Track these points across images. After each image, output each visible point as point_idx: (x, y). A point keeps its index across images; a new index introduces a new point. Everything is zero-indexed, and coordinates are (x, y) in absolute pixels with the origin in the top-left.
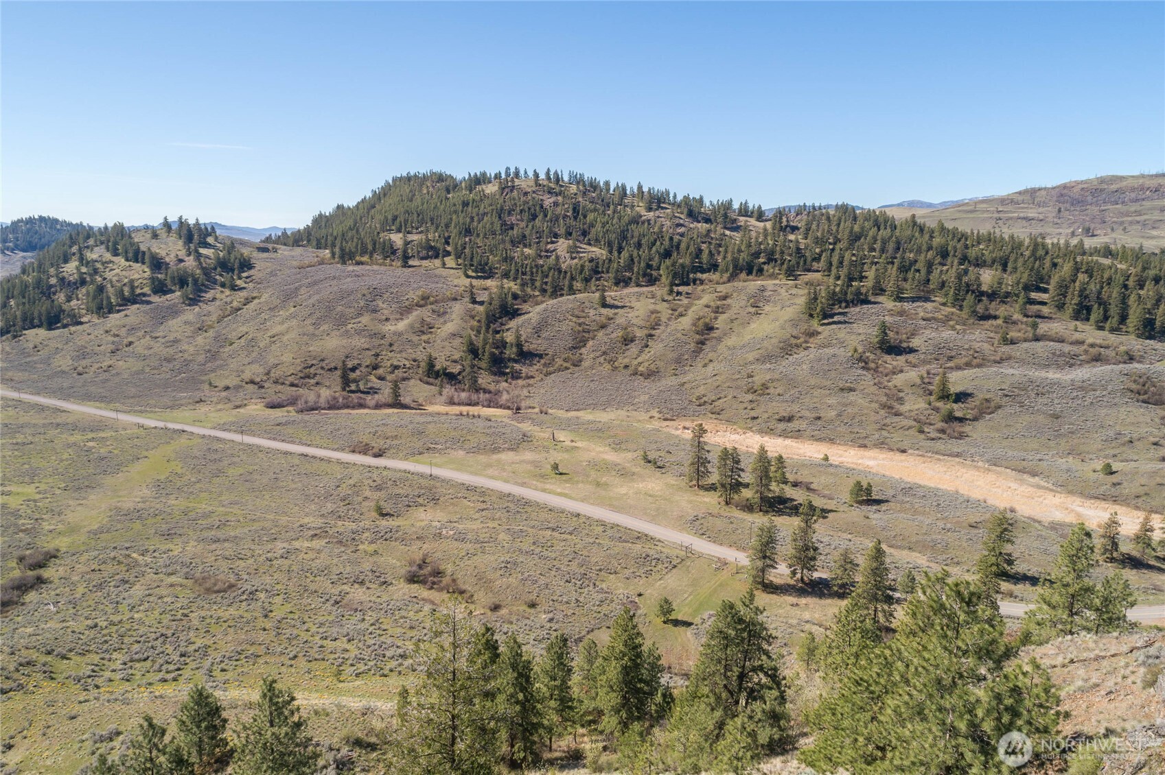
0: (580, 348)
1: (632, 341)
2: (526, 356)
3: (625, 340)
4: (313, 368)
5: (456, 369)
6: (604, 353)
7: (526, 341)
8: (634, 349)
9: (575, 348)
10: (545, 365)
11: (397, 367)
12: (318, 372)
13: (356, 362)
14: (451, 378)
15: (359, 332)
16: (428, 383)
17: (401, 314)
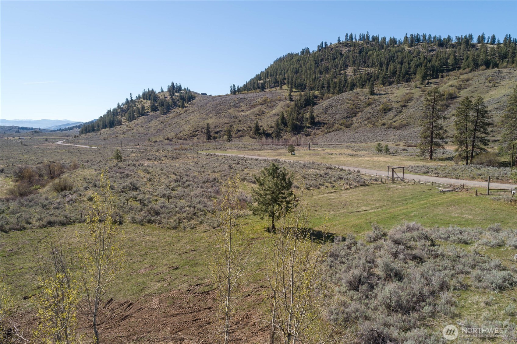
0: (352, 117)
1: (390, 110)
2: (315, 124)
3: (385, 110)
4: (198, 132)
5: (270, 131)
6: (368, 118)
7: (317, 116)
8: (391, 115)
9: (348, 118)
10: (326, 128)
11: (239, 131)
12: (199, 134)
13: (219, 129)
14: (268, 135)
15: (225, 116)
16: (253, 138)
17: (250, 108)
